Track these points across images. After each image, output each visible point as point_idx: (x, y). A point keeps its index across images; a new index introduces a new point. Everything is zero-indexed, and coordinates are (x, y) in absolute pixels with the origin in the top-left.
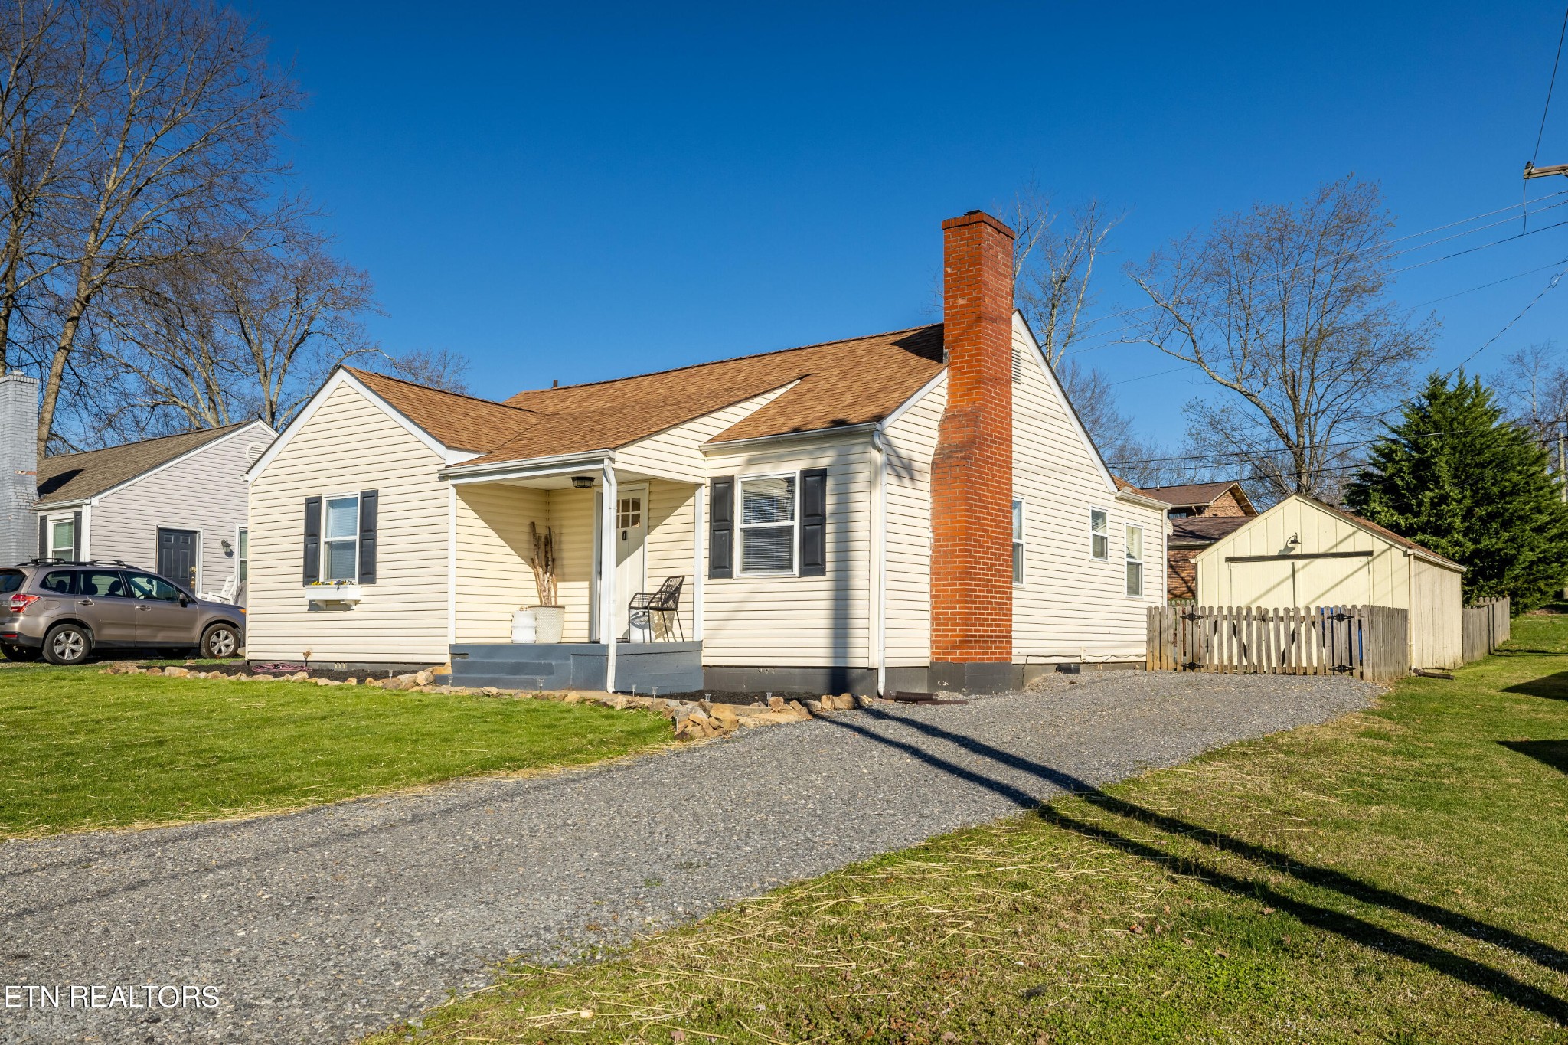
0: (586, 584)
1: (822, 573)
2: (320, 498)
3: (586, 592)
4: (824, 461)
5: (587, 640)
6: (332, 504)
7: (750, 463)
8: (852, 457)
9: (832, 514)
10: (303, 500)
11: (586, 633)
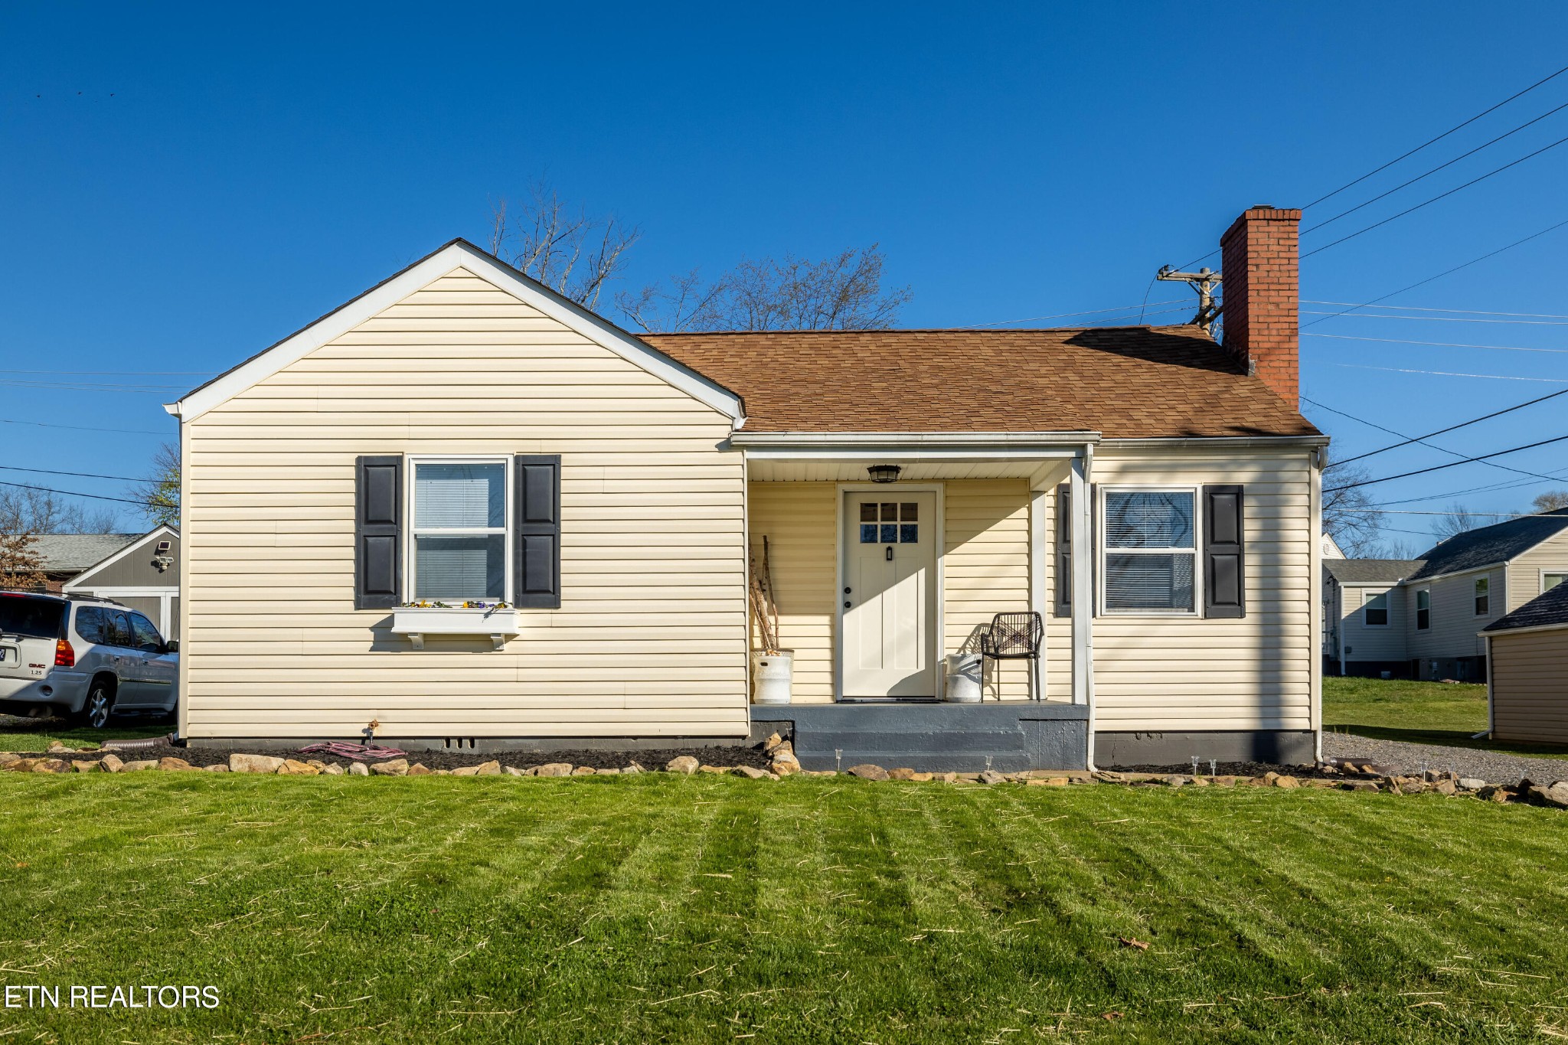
0: (826, 619)
1: (1242, 615)
2: (400, 459)
3: (827, 631)
4: (1243, 477)
5: (828, 700)
6: (427, 471)
7: (1124, 470)
8: (1284, 476)
9: (1255, 543)
10: (351, 459)
11: (828, 689)
